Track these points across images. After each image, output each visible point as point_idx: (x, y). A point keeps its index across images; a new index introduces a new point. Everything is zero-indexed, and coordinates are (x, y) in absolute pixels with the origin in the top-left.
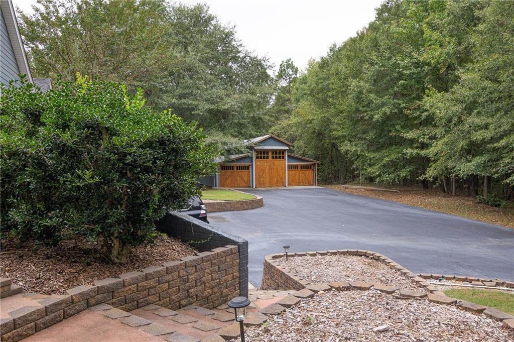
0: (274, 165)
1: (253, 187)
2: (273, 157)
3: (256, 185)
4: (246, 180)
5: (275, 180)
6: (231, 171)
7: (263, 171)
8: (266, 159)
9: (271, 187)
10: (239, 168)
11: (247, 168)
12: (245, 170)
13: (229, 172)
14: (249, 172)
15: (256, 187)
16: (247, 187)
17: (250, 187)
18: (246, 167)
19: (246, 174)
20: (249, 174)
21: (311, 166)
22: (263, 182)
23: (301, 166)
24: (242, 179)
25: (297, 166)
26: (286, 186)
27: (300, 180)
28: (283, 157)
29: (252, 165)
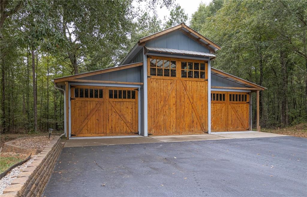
0: (185, 89)
1: (142, 134)
2: (184, 75)
3: (150, 130)
4: (129, 118)
5: (188, 120)
6: (96, 99)
7: (165, 101)
8: (170, 77)
9: (179, 134)
10: (115, 94)
11: (131, 94)
12: (127, 100)
13: (92, 103)
14: (136, 103)
15: (149, 135)
16: (132, 133)
17: (138, 133)
18: (129, 92)
19: (130, 107)
20: (136, 108)
21: (246, 96)
22: (165, 124)
23: (230, 95)
24: (121, 116)
25: (224, 95)
26: (207, 133)
27: (228, 120)
28: (203, 75)
29: (142, 88)
